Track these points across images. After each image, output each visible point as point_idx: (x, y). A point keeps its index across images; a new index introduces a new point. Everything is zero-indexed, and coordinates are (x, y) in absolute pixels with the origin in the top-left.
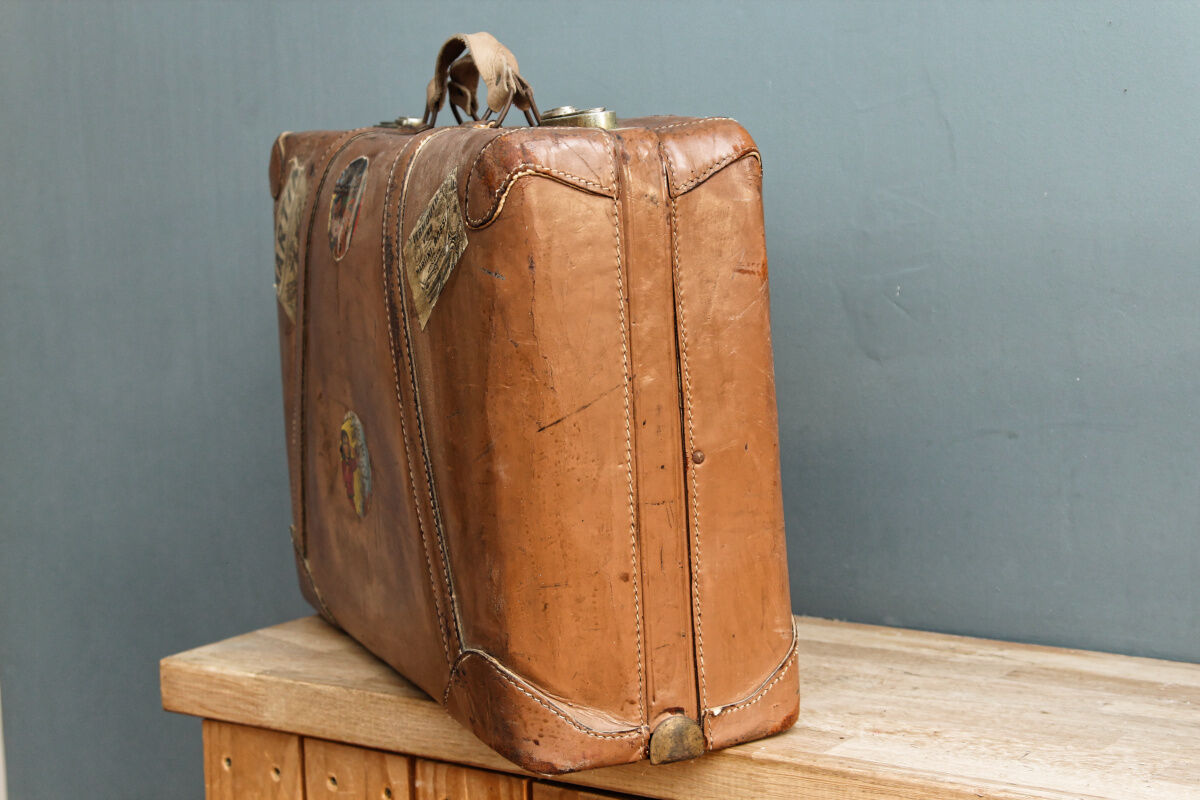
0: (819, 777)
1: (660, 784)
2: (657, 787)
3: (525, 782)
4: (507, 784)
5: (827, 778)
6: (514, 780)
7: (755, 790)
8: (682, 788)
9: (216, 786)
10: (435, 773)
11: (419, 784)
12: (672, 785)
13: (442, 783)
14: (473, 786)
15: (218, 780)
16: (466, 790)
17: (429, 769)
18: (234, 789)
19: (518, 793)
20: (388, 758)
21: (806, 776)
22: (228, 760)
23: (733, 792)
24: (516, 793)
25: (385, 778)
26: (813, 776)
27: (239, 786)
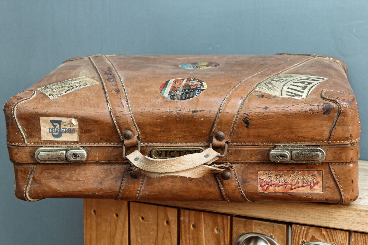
0: (359, 212)
1: (290, 216)
2: (289, 217)
3: (229, 217)
4: (221, 218)
5: (362, 213)
6: (225, 216)
7: (331, 218)
8: (300, 218)
9: (89, 221)
10: (189, 214)
11: (182, 218)
12: (296, 217)
13: (192, 218)
14: (206, 219)
15: (90, 219)
16: (203, 220)
17: (187, 212)
18: (97, 223)
19: (226, 221)
20: (168, 209)
21: (354, 212)
22: (94, 211)
23: (322, 219)
24: (225, 221)
25: (166, 216)
26: (356, 212)
27: (99, 221)
